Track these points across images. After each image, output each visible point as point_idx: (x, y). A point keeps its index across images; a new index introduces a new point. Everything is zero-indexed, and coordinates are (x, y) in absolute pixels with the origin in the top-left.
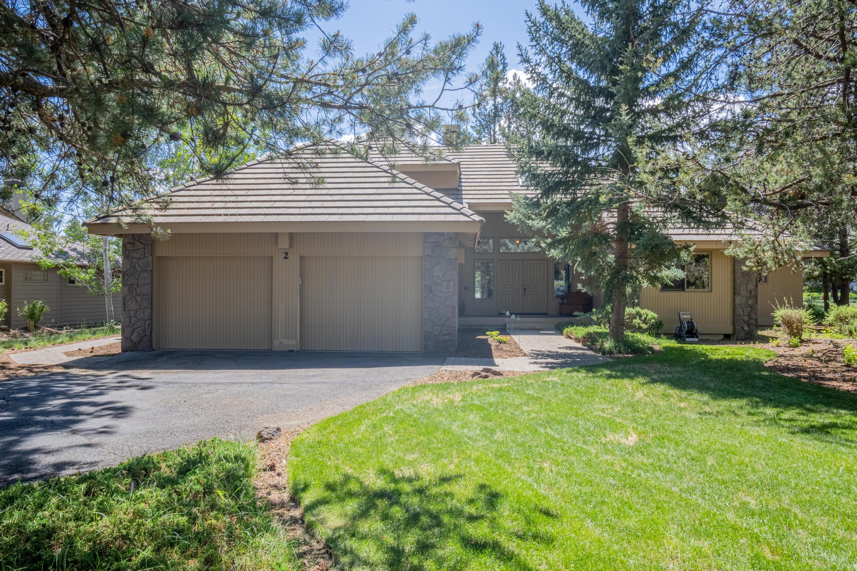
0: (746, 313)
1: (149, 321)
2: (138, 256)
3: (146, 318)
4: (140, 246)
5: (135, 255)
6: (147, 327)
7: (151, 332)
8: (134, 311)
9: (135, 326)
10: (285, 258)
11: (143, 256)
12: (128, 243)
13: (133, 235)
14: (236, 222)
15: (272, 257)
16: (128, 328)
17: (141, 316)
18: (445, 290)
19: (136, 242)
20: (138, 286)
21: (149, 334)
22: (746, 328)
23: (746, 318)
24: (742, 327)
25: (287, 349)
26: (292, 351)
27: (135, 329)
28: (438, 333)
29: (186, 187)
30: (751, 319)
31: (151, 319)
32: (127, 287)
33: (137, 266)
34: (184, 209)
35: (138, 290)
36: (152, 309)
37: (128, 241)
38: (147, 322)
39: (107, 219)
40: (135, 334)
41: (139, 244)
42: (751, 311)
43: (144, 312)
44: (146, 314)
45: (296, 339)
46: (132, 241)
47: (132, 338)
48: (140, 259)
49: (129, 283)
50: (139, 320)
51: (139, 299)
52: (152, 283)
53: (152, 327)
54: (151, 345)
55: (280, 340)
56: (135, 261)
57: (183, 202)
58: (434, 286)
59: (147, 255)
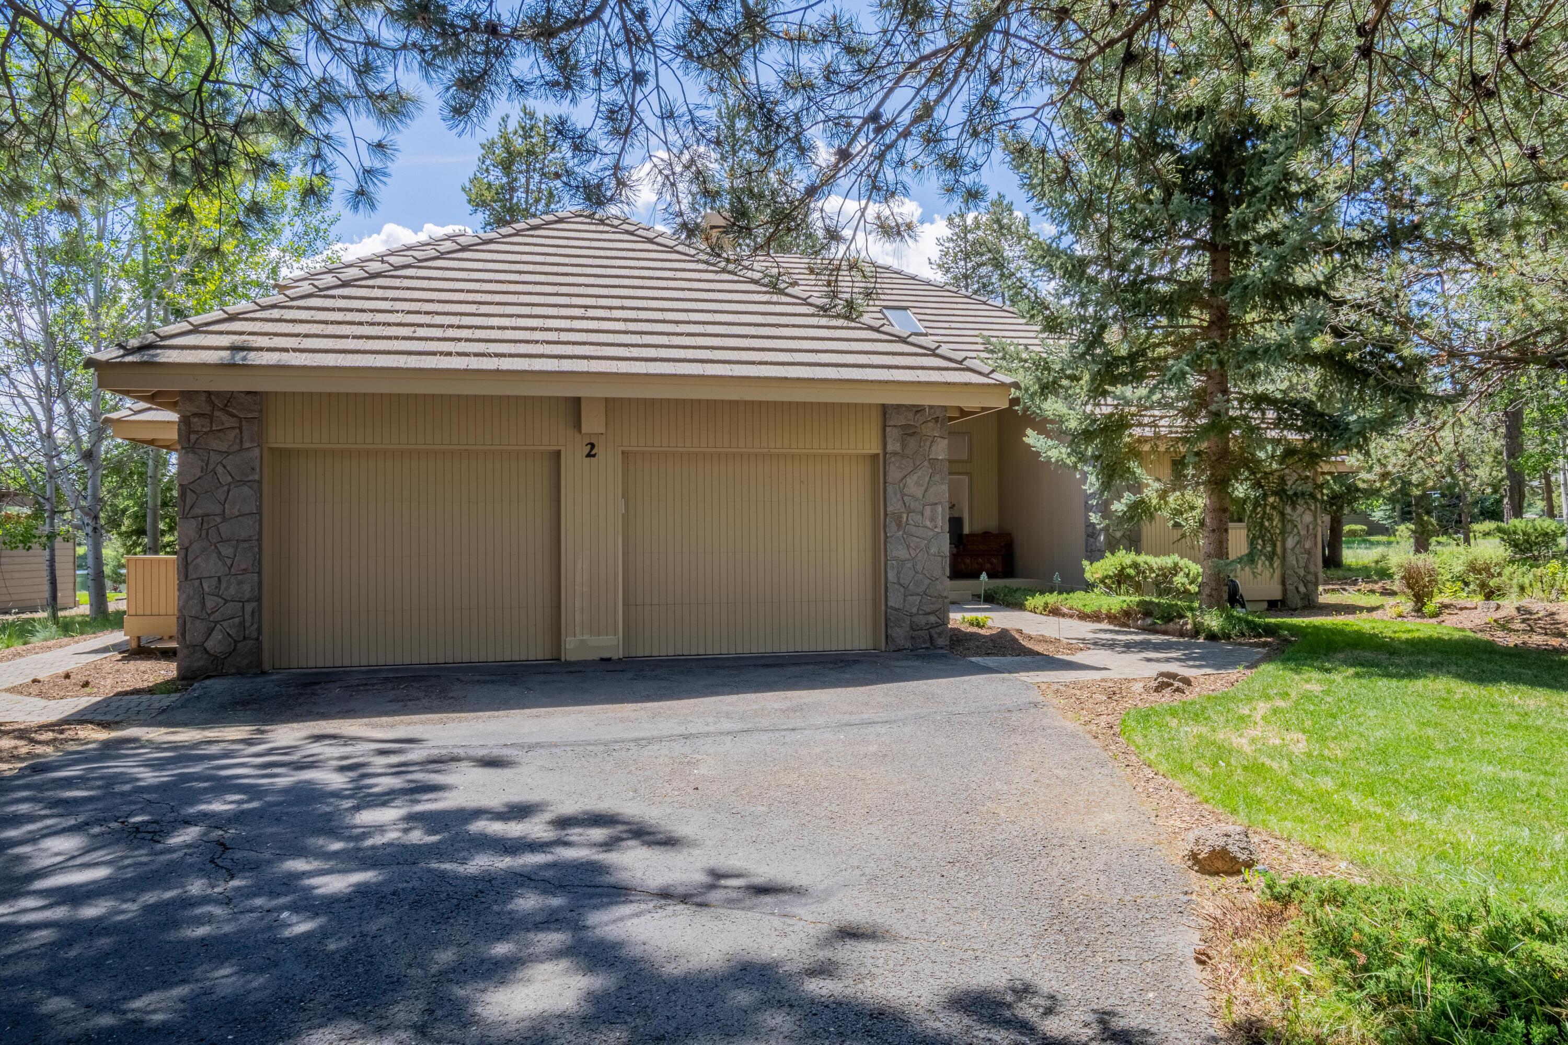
0: (1302, 564)
1: (254, 604)
2: (224, 447)
3: (247, 595)
4: (229, 422)
5: (215, 444)
6: (248, 617)
7: (259, 630)
8: (214, 581)
9: (216, 616)
10: (589, 455)
11: (236, 447)
12: (195, 415)
13: (209, 393)
14: (498, 371)
15: (558, 453)
16: (198, 623)
17: (232, 591)
18: (928, 523)
19: (217, 413)
20: (224, 520)
21: (255, 635)
22: (1302, 589)
23: (1302, 573)
24: (1297, 588)
25: (596, 656)
26: (609, 660)
27: (216, 623)
28: (914, 610)
29: (321, 290)
30: (1309, 573)
31: (259, 599)
32: (194, 523)
33: (220, 469)
34: (347, 337)
35: (223, 528)
36: (259, 573)
37: (195, 410)
38: (249, 608)
39: (152, 352)
40: (217, 636)
41: (225, 418)
42: (1308, 560)
43: (240, 583)
44: (247, 588)
45: (615, 633)
46: (207, 410)
47: (209, 645)
48: (228, 454)
49: (198, 511)
50: (226, 601)
51: (227, 550)
52: (260, 512)
53: (260, 615)
54: (260, 663)
55: (579, 637)
56: (214, 458)
57: (332, 323)
58: (905, 516)
59: (247, 445)
